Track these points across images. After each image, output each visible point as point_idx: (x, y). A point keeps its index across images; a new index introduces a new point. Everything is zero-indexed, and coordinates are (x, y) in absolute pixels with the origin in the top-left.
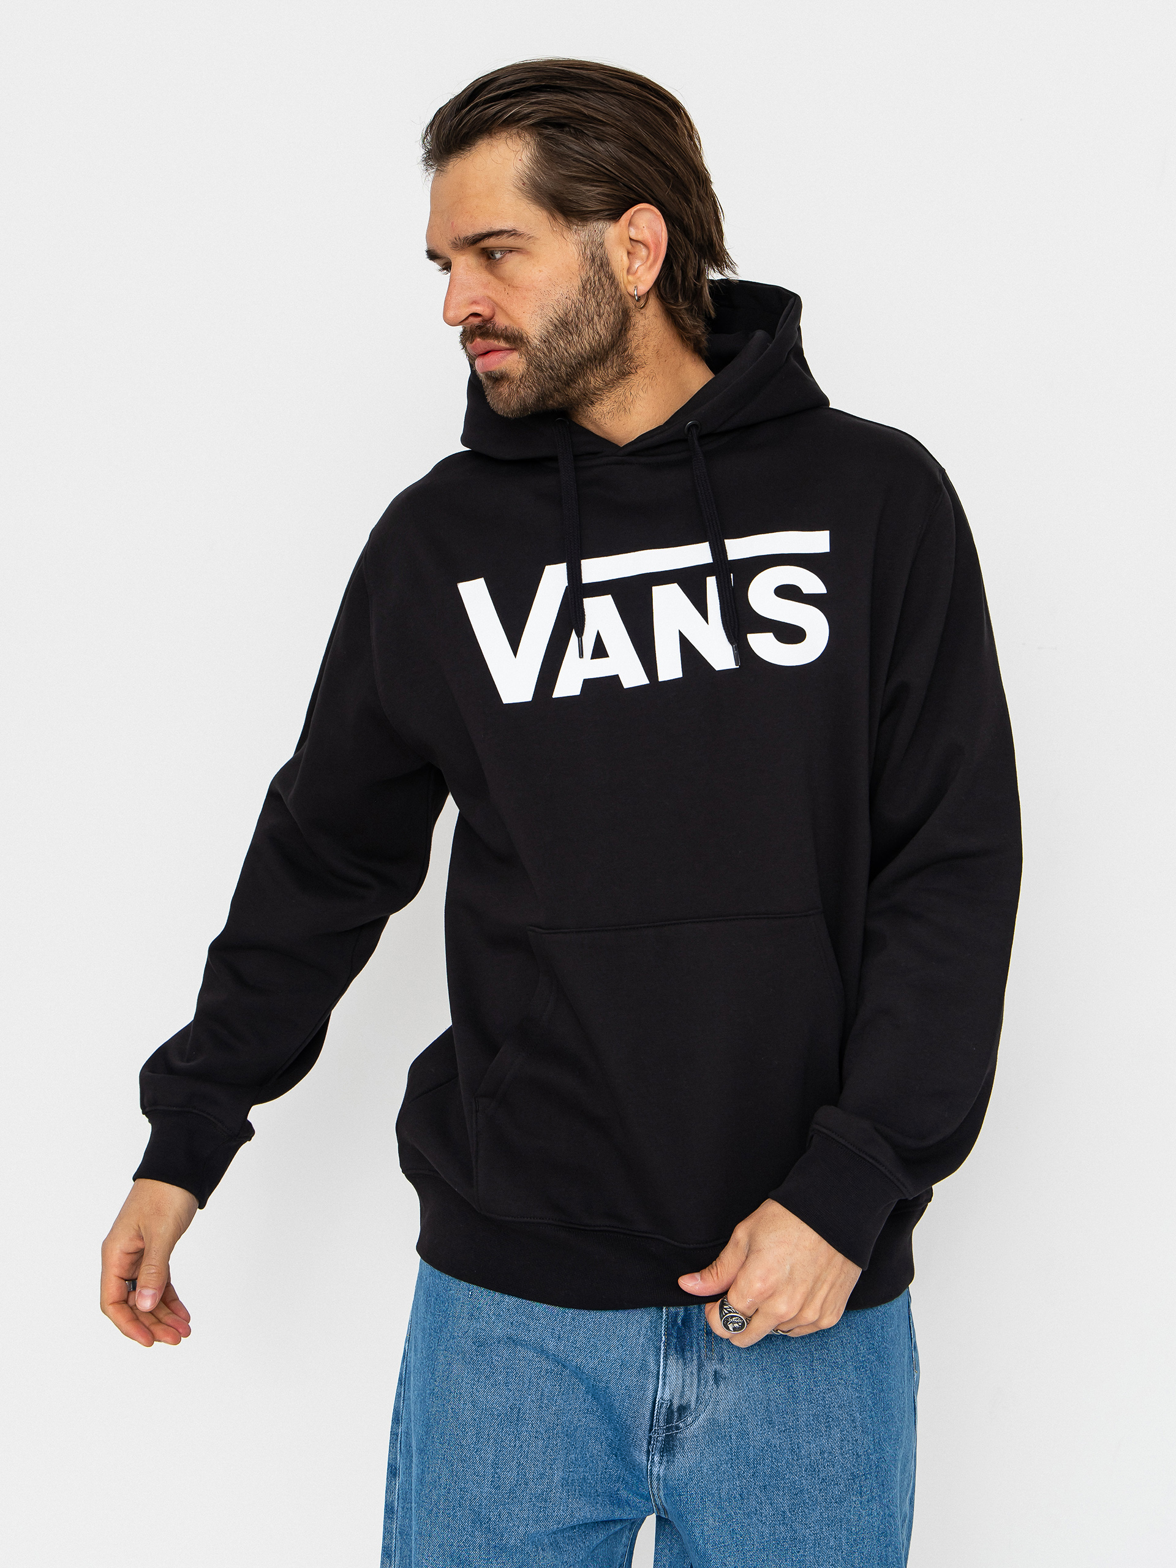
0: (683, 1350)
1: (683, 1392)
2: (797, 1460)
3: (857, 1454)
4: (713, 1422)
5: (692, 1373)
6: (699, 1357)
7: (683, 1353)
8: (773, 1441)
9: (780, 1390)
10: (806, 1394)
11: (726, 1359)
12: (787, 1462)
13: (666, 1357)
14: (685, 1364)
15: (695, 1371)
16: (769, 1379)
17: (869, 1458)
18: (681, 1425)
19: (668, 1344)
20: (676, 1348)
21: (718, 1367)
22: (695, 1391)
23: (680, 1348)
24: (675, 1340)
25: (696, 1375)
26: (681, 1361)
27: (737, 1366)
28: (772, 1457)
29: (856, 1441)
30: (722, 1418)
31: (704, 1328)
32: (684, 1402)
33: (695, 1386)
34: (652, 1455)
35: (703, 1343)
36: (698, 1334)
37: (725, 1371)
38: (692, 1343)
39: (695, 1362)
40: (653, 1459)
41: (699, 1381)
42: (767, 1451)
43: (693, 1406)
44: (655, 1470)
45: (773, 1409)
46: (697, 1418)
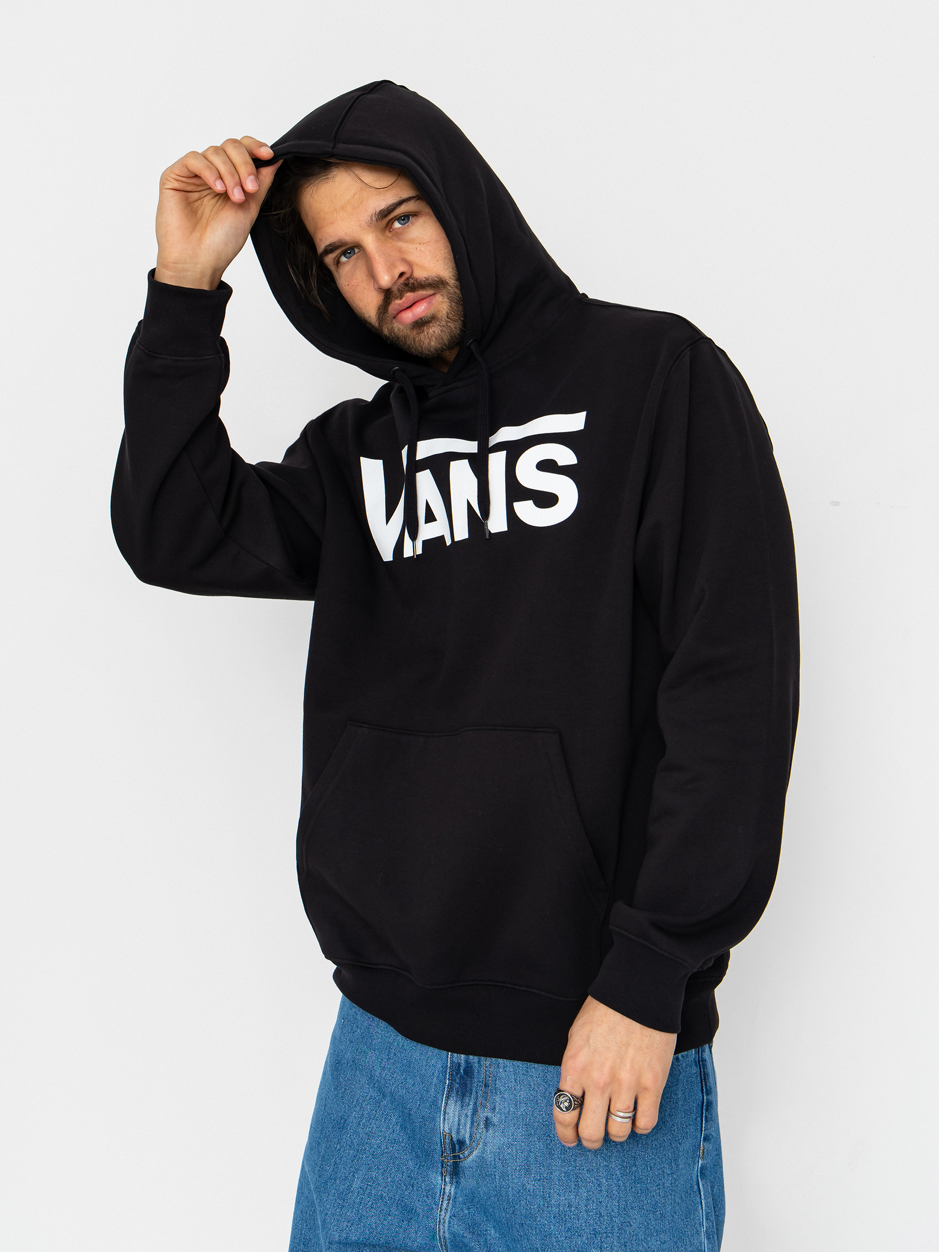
0: (463, 1095)
1: (458, 1129)
2: (548, 1207)
3: (600, 1214)
4: (481, 1159)
5: (466, 1115)
6: (475, 1103)
7: (463, 1097)
8: (528, 1187)
9: (540, 1145)
10: (560, 1153)
11: (497, 1110)
12: (539, 1206)
13: (448, 1098)
14: (462, 1107)
15: (469, 1114)
16: (531, 1134)
17: (612, 1220)
18: (461, 1156)
19: (451, 1087)
20: (457, 1092)
21: (489, 1115)
22: (468, 1130)
23: (462, 1092)
24: (457, 1086)
25: (469, 1118)
26: (459, 1103)
27: (506, 1117)
28: (526, 1199)
29: (601, 1203)
30: (489, 1157)
31: (483, 1081)
32: (461, 1138)
33: (468, 1126)
34: (445, 1176)
35: (480, 1093)
36: (477, 1085)
37: (495, 1120)
38: (471, 1090)
39: (471, 1107)
40: (445, 1179)
41: (472, 1123)
42: (522, 1193)
43: (468, 1142)
44: (448, 1188)
45: (532, 1159)
46: (471, 1152)
